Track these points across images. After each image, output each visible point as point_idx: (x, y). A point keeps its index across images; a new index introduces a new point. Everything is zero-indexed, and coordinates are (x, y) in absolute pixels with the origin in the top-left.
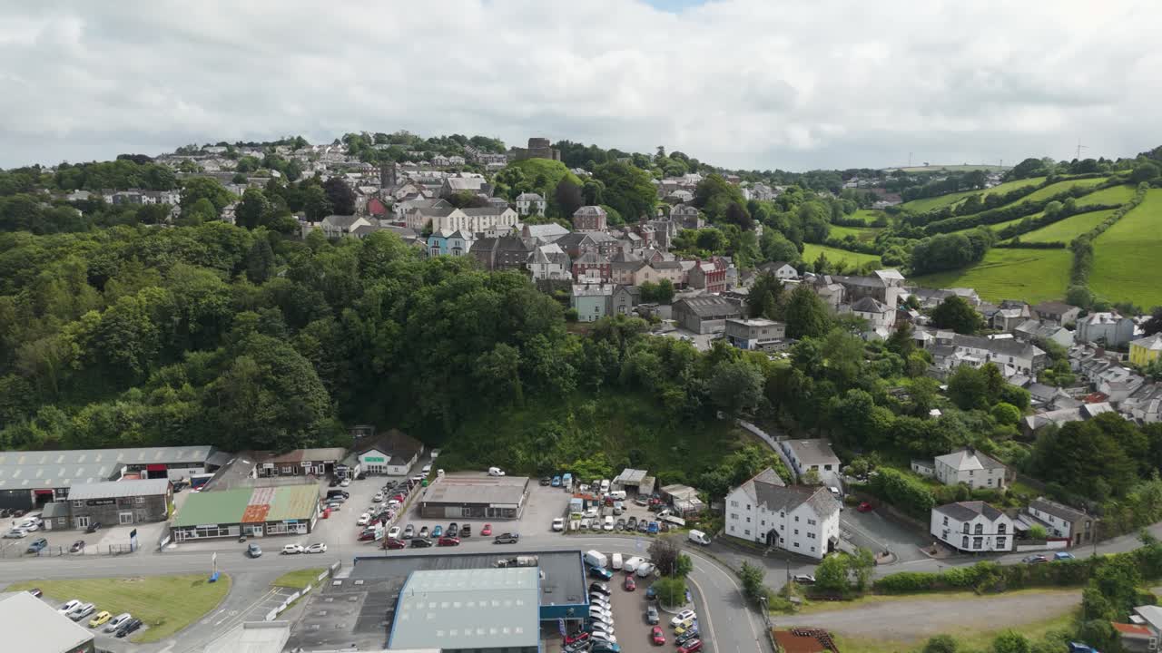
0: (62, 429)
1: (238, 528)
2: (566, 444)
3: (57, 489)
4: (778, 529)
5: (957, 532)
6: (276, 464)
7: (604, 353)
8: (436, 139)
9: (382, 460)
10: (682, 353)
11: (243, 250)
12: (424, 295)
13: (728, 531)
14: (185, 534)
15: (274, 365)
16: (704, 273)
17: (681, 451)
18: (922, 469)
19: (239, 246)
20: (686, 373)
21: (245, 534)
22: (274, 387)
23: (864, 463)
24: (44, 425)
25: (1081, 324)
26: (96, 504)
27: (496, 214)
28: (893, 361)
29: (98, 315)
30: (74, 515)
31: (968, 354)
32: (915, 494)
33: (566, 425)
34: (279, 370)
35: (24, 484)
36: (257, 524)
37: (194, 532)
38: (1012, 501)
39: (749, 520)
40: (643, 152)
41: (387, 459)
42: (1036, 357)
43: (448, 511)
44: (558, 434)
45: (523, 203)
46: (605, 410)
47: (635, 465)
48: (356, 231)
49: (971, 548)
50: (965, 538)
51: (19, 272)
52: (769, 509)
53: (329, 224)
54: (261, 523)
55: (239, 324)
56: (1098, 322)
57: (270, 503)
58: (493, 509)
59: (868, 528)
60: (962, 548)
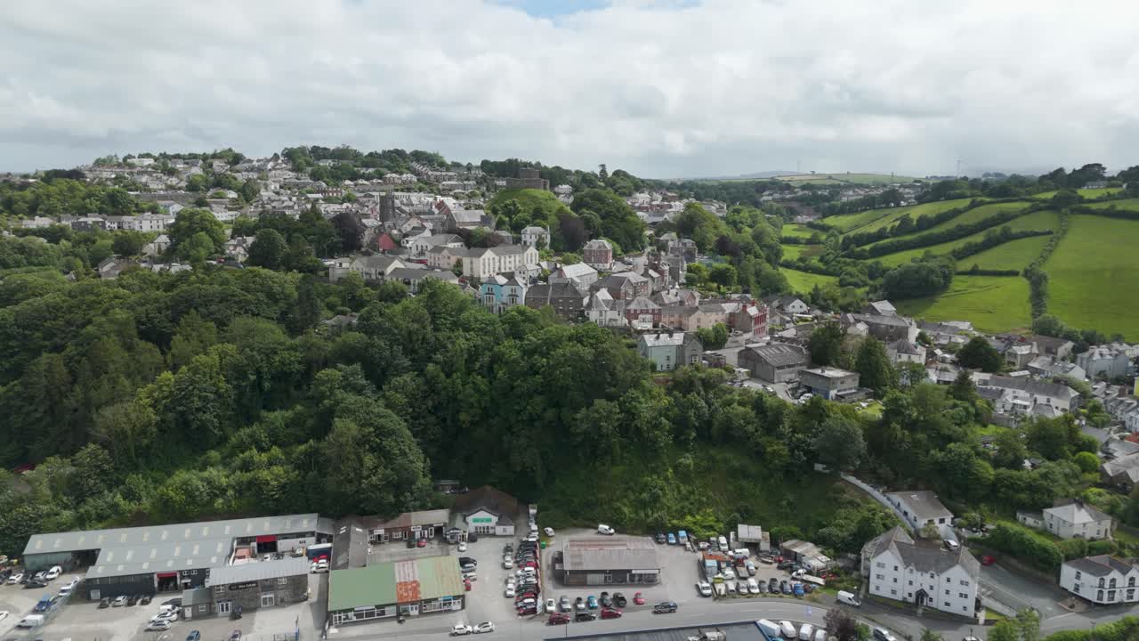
0: (149, 500)
1: (394, 608)
2: (670, 499)
3: (181, 572)
4: (927, 589)
5: (1092, 587)
6: (386, 530)
7: (694, 406)
8: (376, 153)
9: (490, 520)
10: (778, 407)
11: (287, 297)
12: (511, 350)
13: (872, 590)
14: (343, 617)
15: (377, 428)
16: (751, 317)
17: (789, 504)
18: (1030, 521)
19: (282, 293)
20: (785, 428)
21: (401, 616)
22: (378, 450)
23: (975, 515)
24: (130, 495)
25: (1082, 359)
26: (238, 588)
27: (519, 253)
28: (966, 409)
29: (171, 376)
30: (215, 601)
31: (1016, 397)
32: (1045, 550)
33: (666, 479)
34: (381, 432)
35: (145, 568)
36: (413, 603)
37: (351, 614)
38: (1126, 551)
39: (895, 580)
40: (586, 170)
41: (495, 519)
42: (1073, 398)
43: (590, 578)
44: (661, 489)
45: (528, 237)
46: (704, 464)
47: (748, 520)
48: (391, 273)
49: (1105, 601)
50: (1101, 592)
51: (45, 324)
52: (917, 570)
53: (361, 266)
54: (418, 601)
55: (324, 383)
56: (1099, 357)
57: (417, 579)
58: (634, 575)
59: (1000, 582)
60: (1096, 601)
